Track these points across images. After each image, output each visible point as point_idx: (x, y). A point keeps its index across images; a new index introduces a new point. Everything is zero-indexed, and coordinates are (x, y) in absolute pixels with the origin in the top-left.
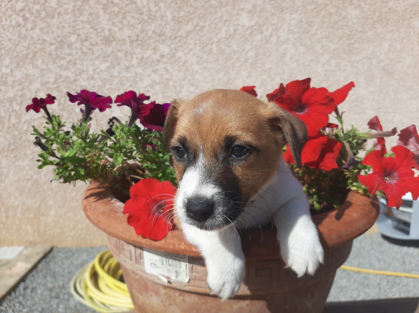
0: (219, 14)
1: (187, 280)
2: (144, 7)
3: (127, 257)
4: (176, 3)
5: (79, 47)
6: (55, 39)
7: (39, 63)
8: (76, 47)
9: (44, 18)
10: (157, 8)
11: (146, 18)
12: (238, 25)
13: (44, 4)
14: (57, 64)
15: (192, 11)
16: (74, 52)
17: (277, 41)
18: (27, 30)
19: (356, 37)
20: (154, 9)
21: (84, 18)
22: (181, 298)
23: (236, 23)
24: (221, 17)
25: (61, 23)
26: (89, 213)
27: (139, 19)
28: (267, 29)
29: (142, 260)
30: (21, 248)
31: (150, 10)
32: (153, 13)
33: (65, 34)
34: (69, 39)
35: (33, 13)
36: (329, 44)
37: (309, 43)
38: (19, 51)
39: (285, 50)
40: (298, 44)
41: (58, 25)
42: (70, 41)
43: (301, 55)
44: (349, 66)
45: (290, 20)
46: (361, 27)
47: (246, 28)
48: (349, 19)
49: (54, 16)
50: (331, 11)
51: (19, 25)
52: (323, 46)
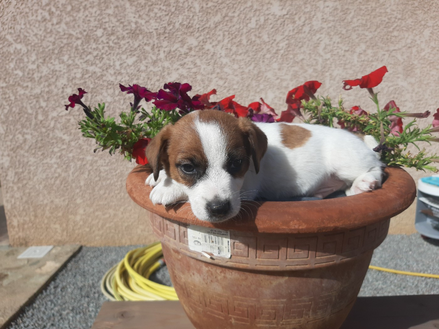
0: (249, 4)
1: (229, 256)
3: (171, 237)
5: (105, 41)
6: (81, 33)
7: (65, 58)
8: (102, 41)
9: (69, 12)
11: (173, 10)
12: (268, 14)
14: (83, 59)
16: (100, 47)
17: (310, 30)
18: (53, 25)
19: (395, 25)
21: (110, 11)
22: (223, 274)
23: (267, 12)
24: (252, 6)
25: (87, 16)
26: (134, 196)
27: (166, 11)
28: (300, 18)
29: (186, 238)
30: (50, 247)
32: (181, 5)
33: (91, 28)
34: (95, 33)
35: (58, 7)
36: (367, 33)
37: (344, 32)
38: (45, 46)
39: (318, 40)
40: (332, 33)
41: (84, 19)
42: (96, 35)
43: (336, 45)
44: (387, 55)
45: (324, 8)
46: (400, 14)
47: (277, 17)
48: (388, 5)
49: (80, 10)
51: (45, 20)
52: (359, 35)
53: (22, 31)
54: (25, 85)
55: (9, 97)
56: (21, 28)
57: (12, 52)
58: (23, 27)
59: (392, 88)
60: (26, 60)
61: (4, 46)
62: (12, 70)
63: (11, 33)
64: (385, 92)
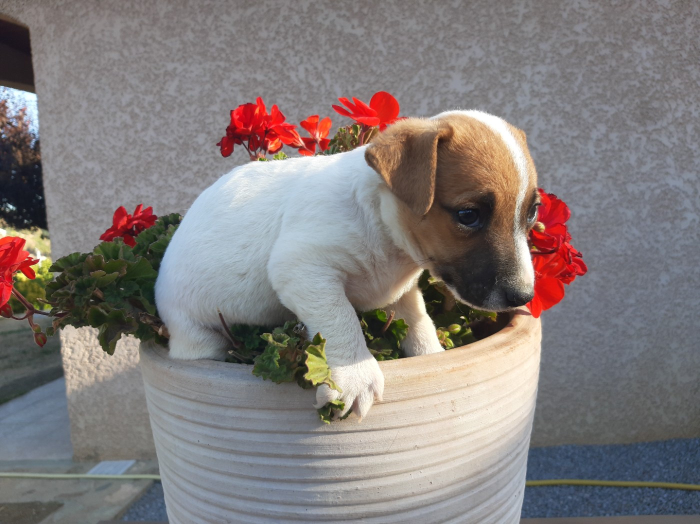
0: (416, 80)
2: (301, 81)
4: (349, 72)
5: (209, 151)
6: (176, 141)
7: (154, 178)
8: (205, 151)
9: (159, 112)
10: (320, 82)
11: (304, 98)
12: (446, 93)
13: (158, 92)
14: (179, 177)
15: (373, 79)
16: (203, 159)
17: (514, 111)
18: (136, 132)
20: (315, 84)
21: (215, 108)
23: (444, 90)
24: (420, 83)
25: (183, 117)
27: (294, 101)
28: (495, 95)
30: (131, 463)
31: (310, 86)
32: (315, 91)
33: (189, 133)
34: (195, 140)
35: (144, 107)
36: (605, 107)
37: (568, 108)
38: (126, 163)
39: (527, 124)
40: (549, 113)
41: (179, 121)
42: (197, 143)
43: (557, 130)
44: (644, 139)
45: (533, 75)
46: (659, 73)
47: (460, 95)
48: (637, 62)
49: (174, 108)
50: (603, 52)
51: (126, 126)
52: (593, 112)
53: (95, 143)
54: (99, 219)
55: (77, 237)
56: (94, 140)
57: (81, 173)
58: (96, 137)
59: (658, 191)
60: (100, 183)
61: (70, 166)
62: (82, 198)
63: (80, 148)
64: (647, 197)
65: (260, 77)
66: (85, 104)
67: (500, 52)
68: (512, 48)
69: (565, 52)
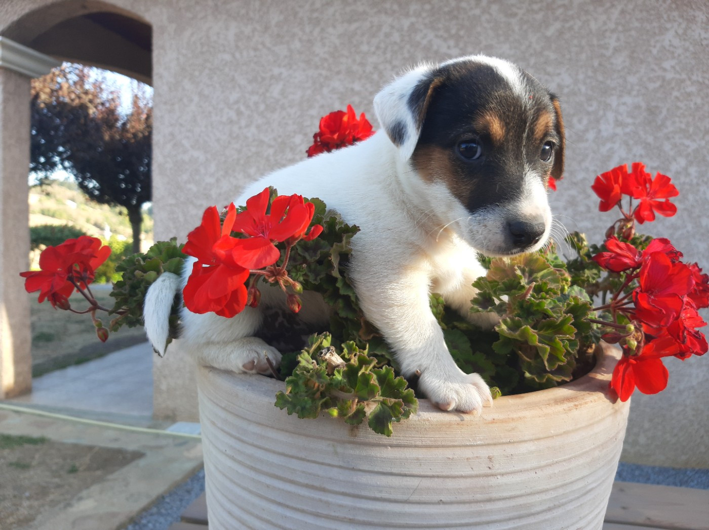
5: (304, 151)
6: (275, 139)
8: (301, 151)
9: (262, 113)
13: (264, 94)
17: (596, 138)
18: (240, 128)
21: (313, 112)
25: (284, 118)
28: (580, 121)
33: (288, 134)
34: (293, 140)
35: (249, 106)
36: (687, 142)
37: (650, 139)
38: (228, 155)
39: (609, 151)
40: (631, 142)
41: (280, 122)
42: (294, 142)
45: (618, 105)
49: (276, 109)
50: (689, 89)
51: (231, 122)
52: (675, 145)
53: (202, 135)
56: (202, 132)
57: (187, 160)
58: (204, 129)
60: (202, 170)
61: (178, 153)
62: (185, 183)
63: (188, 137)
65: (357, 86)
66: (196, 99)
67: (588, 81)
68: (600, 78)
69: (652, 86)
